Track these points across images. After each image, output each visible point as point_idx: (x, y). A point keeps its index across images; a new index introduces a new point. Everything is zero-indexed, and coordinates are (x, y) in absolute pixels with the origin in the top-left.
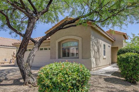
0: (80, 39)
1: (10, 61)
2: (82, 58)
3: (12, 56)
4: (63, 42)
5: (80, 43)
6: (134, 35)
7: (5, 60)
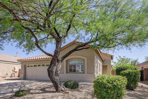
0: (86, 59)
1: (11, 75)
2: (88, 73)
3: (13, 71)
4: (69, 61)
5: (86, 61)
6: (120, 57)
7: (7, 74)
